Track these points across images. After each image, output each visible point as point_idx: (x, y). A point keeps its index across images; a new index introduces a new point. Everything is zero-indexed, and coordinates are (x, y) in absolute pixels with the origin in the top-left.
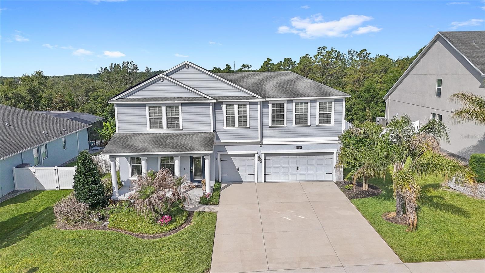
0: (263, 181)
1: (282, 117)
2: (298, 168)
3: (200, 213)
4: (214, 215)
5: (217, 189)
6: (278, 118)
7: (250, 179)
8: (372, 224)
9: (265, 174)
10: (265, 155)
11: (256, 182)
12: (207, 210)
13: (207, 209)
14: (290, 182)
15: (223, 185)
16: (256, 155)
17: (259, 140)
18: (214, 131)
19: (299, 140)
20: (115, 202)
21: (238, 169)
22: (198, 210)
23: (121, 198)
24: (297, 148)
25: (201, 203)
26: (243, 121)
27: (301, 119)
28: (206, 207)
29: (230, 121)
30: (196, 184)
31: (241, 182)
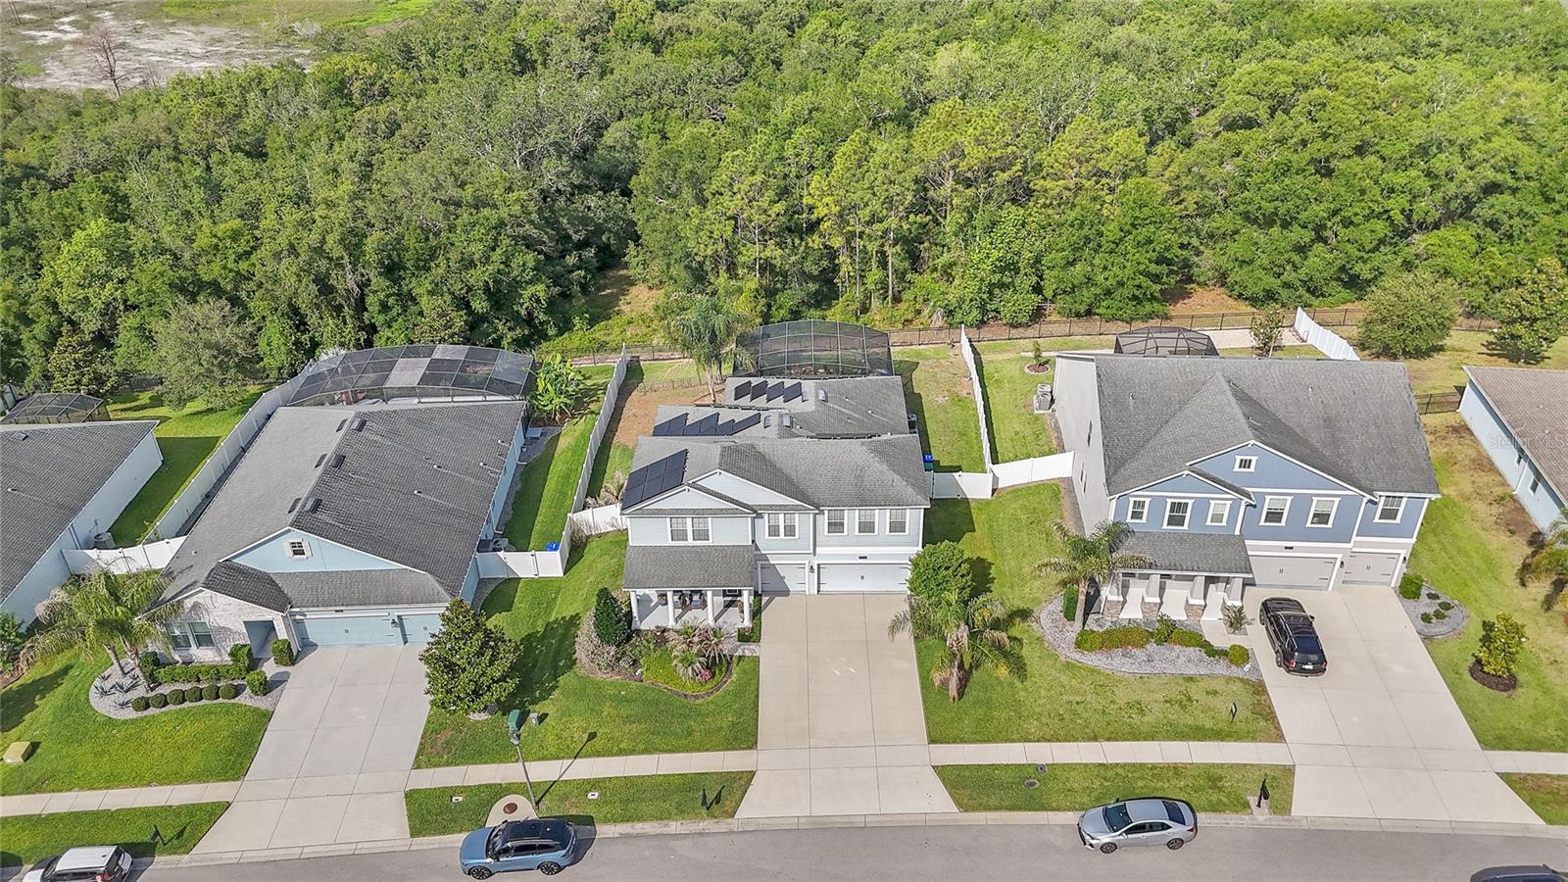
0: (816, 593)
1: (842, 524)
2: (862, 577)
3: (740, 658)
4: (756, 660)
5: (756, 614)
6: (836, 526)
7: (800, 588)
8: (922, 688)
9: (819, 584)
10: (819, 565)
11: (807, 593)
12: (747, 653)
13: (747, 650)
14: (851, 593)
15: (765, 599)
16: (806, 566)
17: (812, 551)
18: (753, 541)
19: (863, 551)
20: (638, 632)
21: (783, 578)
22: (737, 654)
23: (643, 627)
24: (860, 558)
25: (739, 641)
26: (790, 531)
27: (867, 527)
28: (746, 647)
29: (774, 531)
30: (730, 598)
31: (786, 593)
